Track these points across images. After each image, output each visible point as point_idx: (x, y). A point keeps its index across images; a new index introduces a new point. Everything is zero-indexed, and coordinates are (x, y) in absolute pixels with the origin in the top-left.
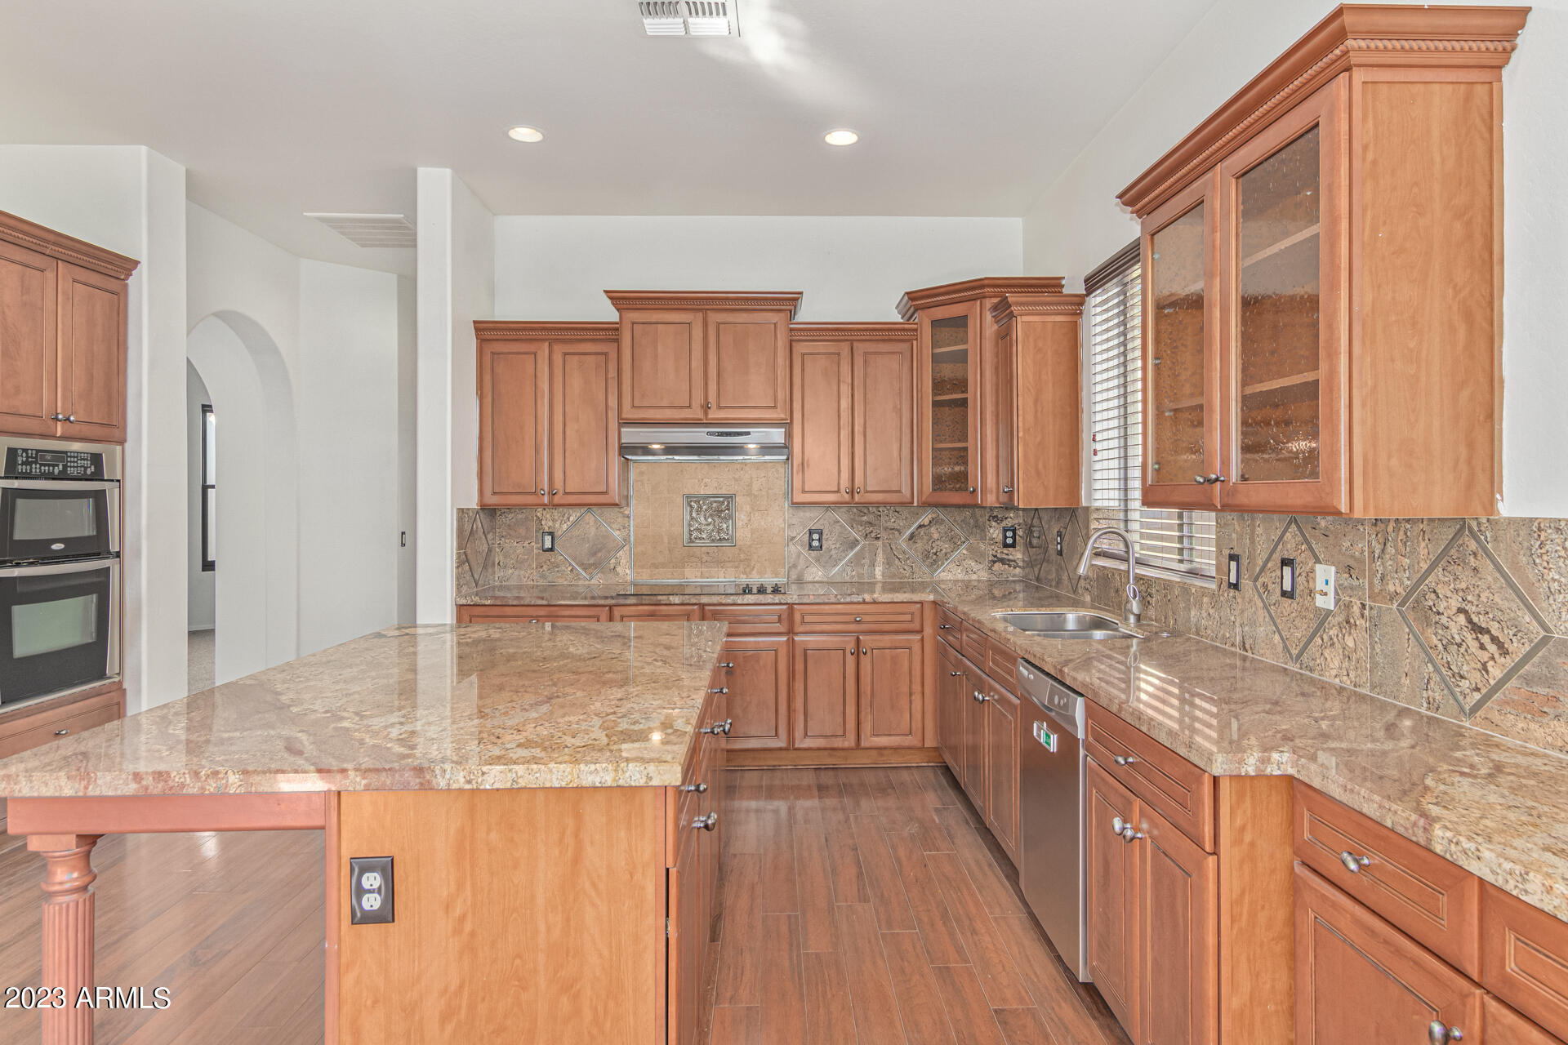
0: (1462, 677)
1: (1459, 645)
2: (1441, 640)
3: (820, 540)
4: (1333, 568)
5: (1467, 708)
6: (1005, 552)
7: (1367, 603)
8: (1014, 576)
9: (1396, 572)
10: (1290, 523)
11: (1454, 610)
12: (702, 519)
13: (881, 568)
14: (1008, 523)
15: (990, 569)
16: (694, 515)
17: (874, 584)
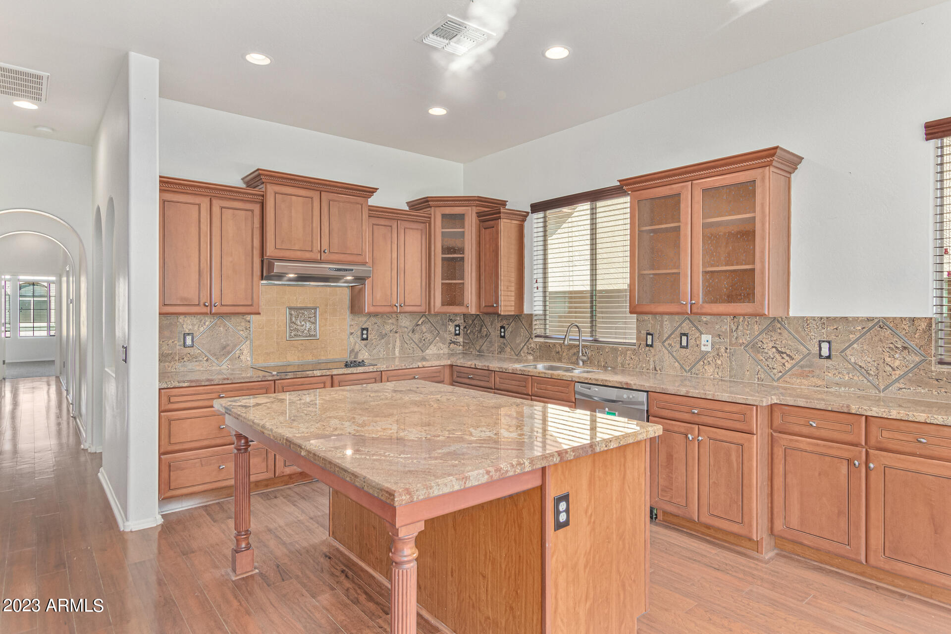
0: (774, 369)
1: (773, 359)
2: (764, 358)
3: (367, 334)
4: (711, 336)
5: (776, 379)
6: (455, 338)
7: (728, 347)
8: (459, 350)
9: (743, 336)
10: (685, 320)
11: (771, 347)
12: (299, 323)
13: (398, 349)
14: (457, 323)
15: (449, 347)
16: (294, 319)
17: (395, 358)
